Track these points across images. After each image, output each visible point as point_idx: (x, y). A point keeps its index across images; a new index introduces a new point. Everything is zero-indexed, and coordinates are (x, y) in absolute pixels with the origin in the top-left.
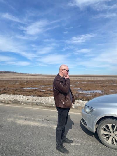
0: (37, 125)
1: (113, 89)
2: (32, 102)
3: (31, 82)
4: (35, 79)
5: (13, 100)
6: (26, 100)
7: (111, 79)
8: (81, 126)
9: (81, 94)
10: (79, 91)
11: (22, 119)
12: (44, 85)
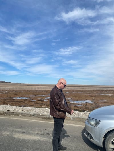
0: (37, 139)
1: (102, 100)
2: (27, 113)
3: (21, 92)
4: (24, 89)
5: (6, 111)
6: (20, 111)
7: (98, 89)
8: (83, 139)
9: (72, 104)
10: (70, 101)
11: (19, 132)
12: (34, 95)
